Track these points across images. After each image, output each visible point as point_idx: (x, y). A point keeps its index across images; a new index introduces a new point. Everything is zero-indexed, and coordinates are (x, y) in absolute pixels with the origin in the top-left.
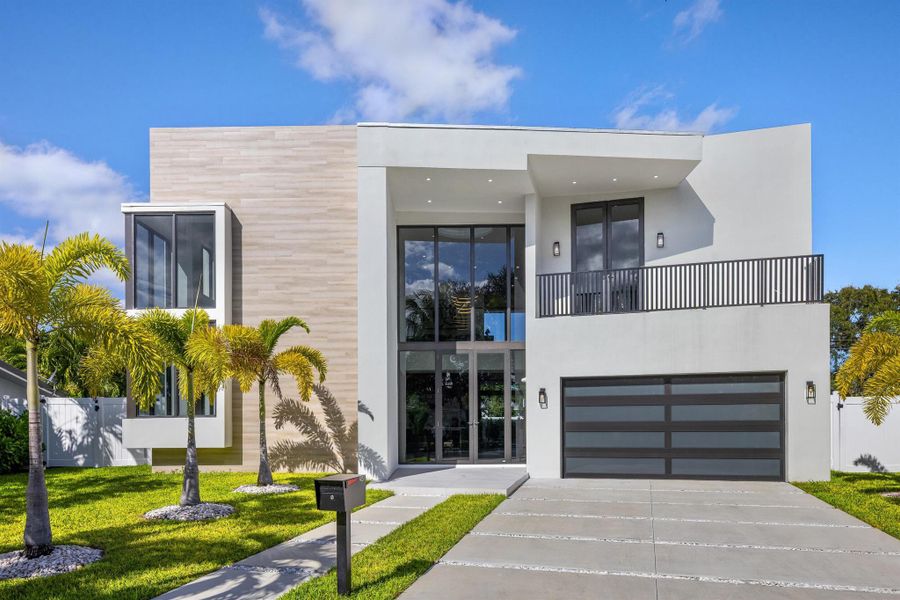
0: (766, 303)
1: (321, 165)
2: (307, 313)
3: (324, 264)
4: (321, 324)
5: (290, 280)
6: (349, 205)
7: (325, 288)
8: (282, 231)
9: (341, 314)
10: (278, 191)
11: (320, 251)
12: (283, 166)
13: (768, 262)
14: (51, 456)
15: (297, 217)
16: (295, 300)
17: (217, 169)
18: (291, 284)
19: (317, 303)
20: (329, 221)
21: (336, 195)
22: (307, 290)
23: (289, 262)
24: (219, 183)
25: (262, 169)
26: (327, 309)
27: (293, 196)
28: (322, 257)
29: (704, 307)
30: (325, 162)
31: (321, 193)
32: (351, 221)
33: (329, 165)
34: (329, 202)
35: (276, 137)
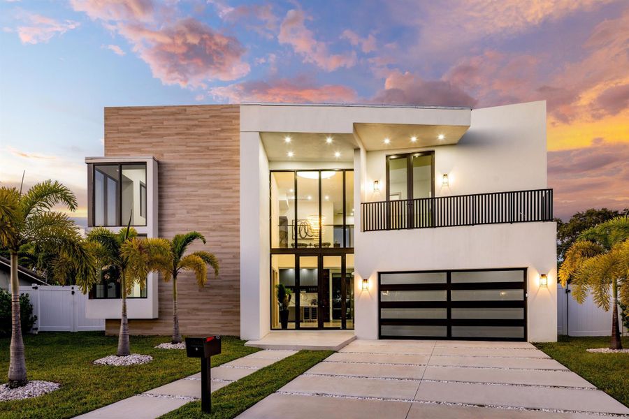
0: (514, 222)
1: (216, 131)
2: (207, 229)
3: (218, 196)
4: (217, 236)
5: (196, 207)
6: (235, 157)
7: (219, 213)
8: (191, 175)
9: (230, 230)
10: (188, 148)
11: (215, 188)
12: (192, 132)
13: (516, 194)
14: (41, 325)
15: (201, 165)
16: (200, 220)
17: (149, 134)
18: (197, 210)
19: (214, 222)
20: (223, 168)
21: (226, 150)
22: (207, 213)
23: (195, 196)
24: (151, 143)
25: (177, 134)
26: (220, 226)
27: (198, 151)
28: (217, 192)
29: (473, 225)
30: (219, 129)
31: (217, 150)
32: (235, 168)
33: (223, 131)
34: (222, 155)
35: (187, 112)
